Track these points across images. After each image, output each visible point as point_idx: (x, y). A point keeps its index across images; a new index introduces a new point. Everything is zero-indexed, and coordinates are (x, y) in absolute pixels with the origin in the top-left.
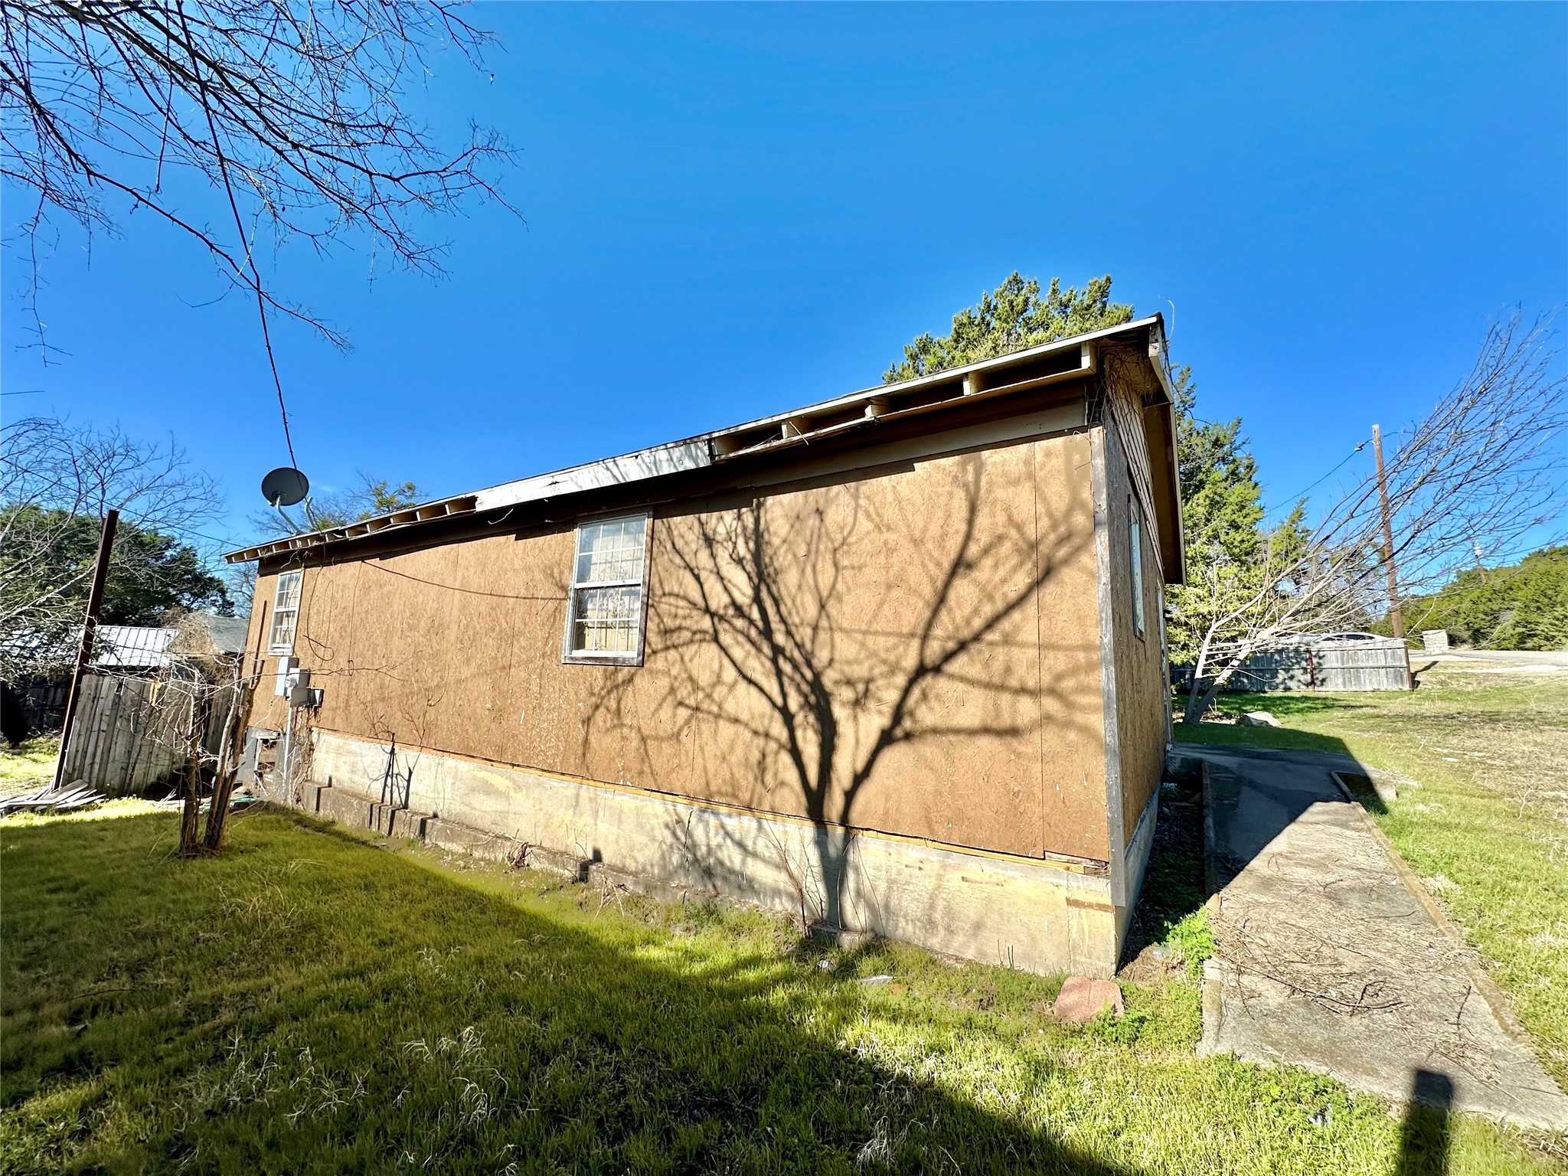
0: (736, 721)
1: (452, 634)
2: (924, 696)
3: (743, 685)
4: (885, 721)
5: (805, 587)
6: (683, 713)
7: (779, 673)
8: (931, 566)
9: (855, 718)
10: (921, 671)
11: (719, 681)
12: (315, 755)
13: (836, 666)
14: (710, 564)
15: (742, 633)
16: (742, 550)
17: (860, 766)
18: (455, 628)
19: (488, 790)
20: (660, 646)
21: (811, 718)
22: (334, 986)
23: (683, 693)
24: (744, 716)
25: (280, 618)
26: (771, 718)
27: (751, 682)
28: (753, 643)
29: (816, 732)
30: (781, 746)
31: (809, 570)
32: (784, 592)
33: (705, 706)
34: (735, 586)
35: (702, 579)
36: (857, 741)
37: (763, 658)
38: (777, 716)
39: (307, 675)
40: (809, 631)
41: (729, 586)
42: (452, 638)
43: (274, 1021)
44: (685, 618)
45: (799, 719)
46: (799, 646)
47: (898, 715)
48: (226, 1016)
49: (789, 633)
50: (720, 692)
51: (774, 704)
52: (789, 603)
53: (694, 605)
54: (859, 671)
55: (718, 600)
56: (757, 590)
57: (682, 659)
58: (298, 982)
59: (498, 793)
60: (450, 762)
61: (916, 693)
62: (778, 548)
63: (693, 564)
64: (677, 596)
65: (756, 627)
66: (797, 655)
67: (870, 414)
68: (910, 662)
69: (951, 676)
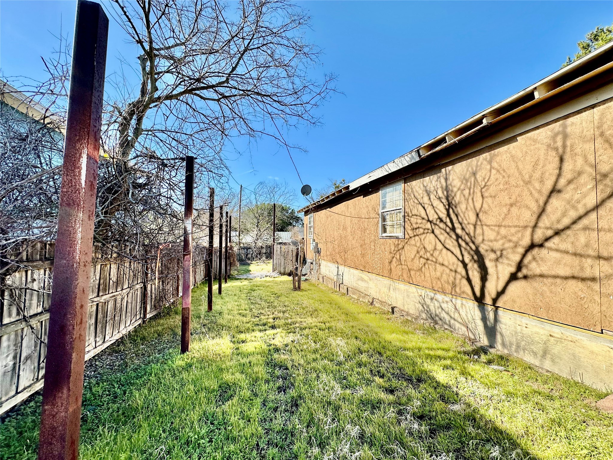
0: (443, 265)
1: (349, 230)
2: (534, 259)
3: (445, 251)
4: (513, 269)
5: (469, 208)
6: (423, 261)
7: (460, 246)
8: (536, 195)
9: (496, 266)
10: (532, 246)
11: (435, 249)
12: (321, 267)
13: (486, 242)
14: (428, 202)
15: (443, 229)
16: (441, 194)
17: (500, 289)
18: (349, 228)
19: (362, 280)
20: (412, 235)
21: (476, 266)
22: (319, 324)
23: (422, 253)
24: (446, 263)
25: (310, 227)
26: (457, 265)
27: (448, 249)
28: (448, 234)
29: (478, 272)
30: (463, 277)
31: (470, 201)
32: (460, 211)
33: (431, 259)
34: (438, 209)
35: (426, 208)
36: (498, 278)
37: (452, 240)
38: (460, 264)
39: (317, 244)
40: (472, 227)
41: (436, 210)
42: (349, 231)
43: (305, 328)
44: (421, 224)
45: (470, 266)
46: (468, 234)
47: (520, 266)
48: (297, 325)
49: (463, 229)
50: (436, 253)
51: (458, 259)
52: (462, 216)
53: (423, 219)
54: (497, 246)
55: (433, 217)
56: (448, 211)
57: (421, 240)
58: (312, 321)
59: (365, 281)
60: (352, 270)
61: (529, 257)
62: (456, 192)
63: (421, 202)
64: (417, 216)
65: (449, 227)
66: (467, 239)
67: (485, 122)
68: (526, 242)
69: (550, 249)
